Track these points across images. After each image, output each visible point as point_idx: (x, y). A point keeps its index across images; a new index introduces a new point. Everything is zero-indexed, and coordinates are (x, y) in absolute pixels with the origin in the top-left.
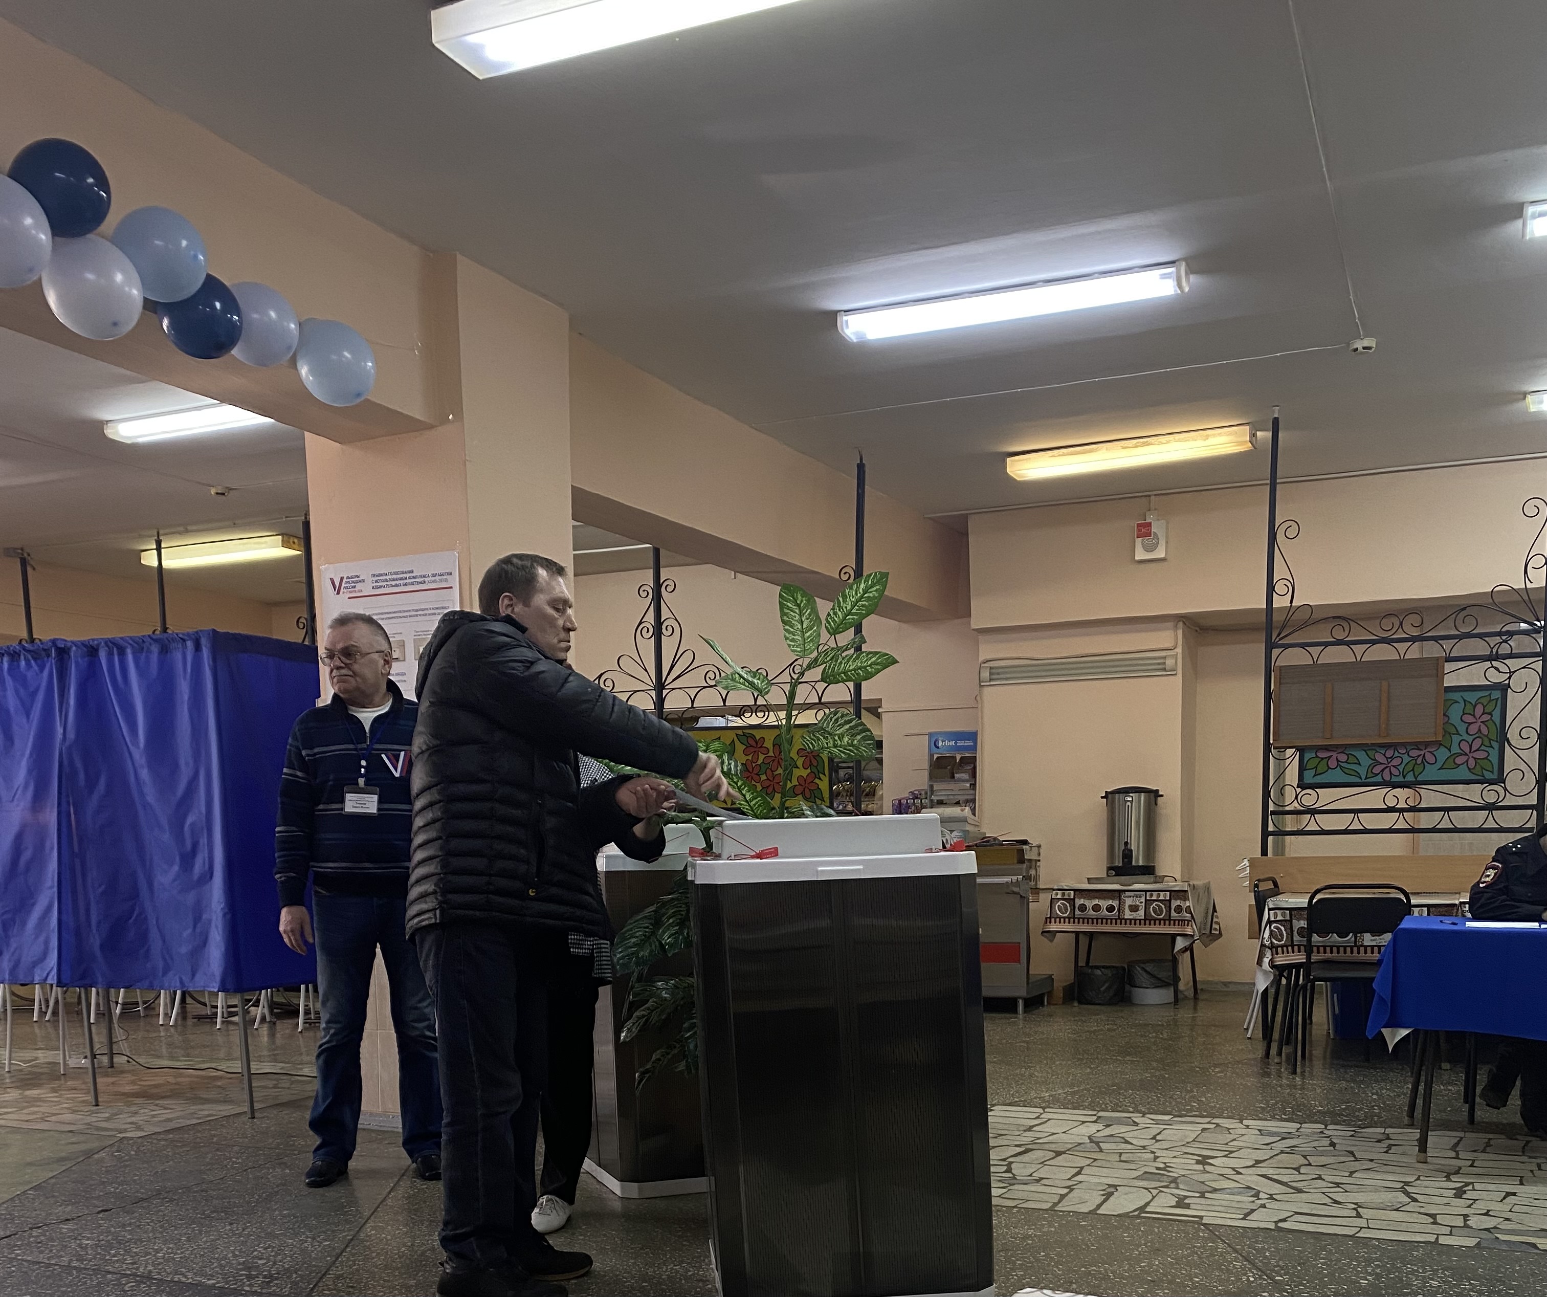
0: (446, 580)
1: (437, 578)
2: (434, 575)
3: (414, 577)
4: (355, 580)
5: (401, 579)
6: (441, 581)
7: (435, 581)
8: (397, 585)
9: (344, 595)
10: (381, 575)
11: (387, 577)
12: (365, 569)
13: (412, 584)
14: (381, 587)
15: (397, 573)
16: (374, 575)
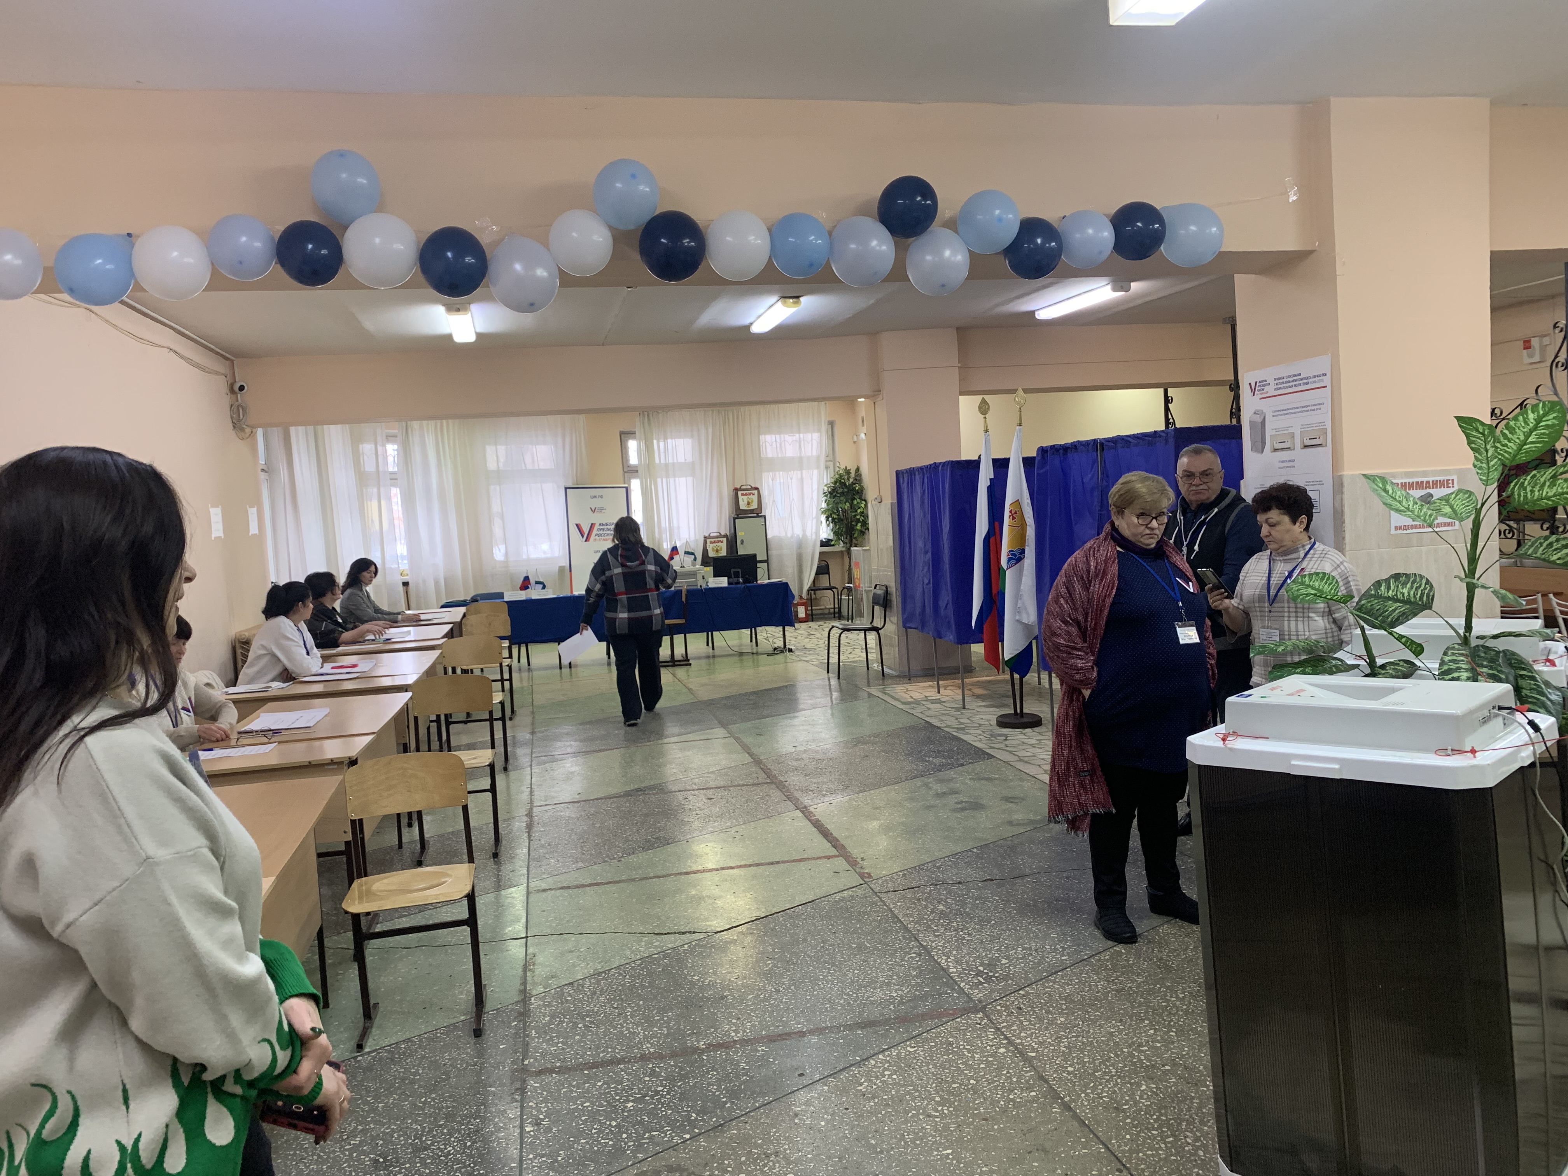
0: (1322, 381)
1: (1317, 379)
2: (1314, 377)
3: (1302, 379)
4: (1264, 383)
5: (1293, 381)
6: (1319, 381)
7: (1315, 382)
8: (1291, 387)
9: (1258, 395)
10: (1279, 379)
11: (1284, 380)
12: (1268, 374)
13: (1300, 385)
14: (1279, 389)
15: (1289, 377)
16: (1275, 379)
